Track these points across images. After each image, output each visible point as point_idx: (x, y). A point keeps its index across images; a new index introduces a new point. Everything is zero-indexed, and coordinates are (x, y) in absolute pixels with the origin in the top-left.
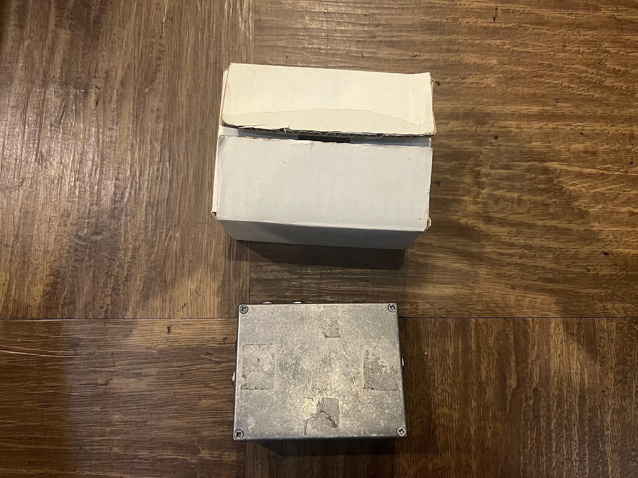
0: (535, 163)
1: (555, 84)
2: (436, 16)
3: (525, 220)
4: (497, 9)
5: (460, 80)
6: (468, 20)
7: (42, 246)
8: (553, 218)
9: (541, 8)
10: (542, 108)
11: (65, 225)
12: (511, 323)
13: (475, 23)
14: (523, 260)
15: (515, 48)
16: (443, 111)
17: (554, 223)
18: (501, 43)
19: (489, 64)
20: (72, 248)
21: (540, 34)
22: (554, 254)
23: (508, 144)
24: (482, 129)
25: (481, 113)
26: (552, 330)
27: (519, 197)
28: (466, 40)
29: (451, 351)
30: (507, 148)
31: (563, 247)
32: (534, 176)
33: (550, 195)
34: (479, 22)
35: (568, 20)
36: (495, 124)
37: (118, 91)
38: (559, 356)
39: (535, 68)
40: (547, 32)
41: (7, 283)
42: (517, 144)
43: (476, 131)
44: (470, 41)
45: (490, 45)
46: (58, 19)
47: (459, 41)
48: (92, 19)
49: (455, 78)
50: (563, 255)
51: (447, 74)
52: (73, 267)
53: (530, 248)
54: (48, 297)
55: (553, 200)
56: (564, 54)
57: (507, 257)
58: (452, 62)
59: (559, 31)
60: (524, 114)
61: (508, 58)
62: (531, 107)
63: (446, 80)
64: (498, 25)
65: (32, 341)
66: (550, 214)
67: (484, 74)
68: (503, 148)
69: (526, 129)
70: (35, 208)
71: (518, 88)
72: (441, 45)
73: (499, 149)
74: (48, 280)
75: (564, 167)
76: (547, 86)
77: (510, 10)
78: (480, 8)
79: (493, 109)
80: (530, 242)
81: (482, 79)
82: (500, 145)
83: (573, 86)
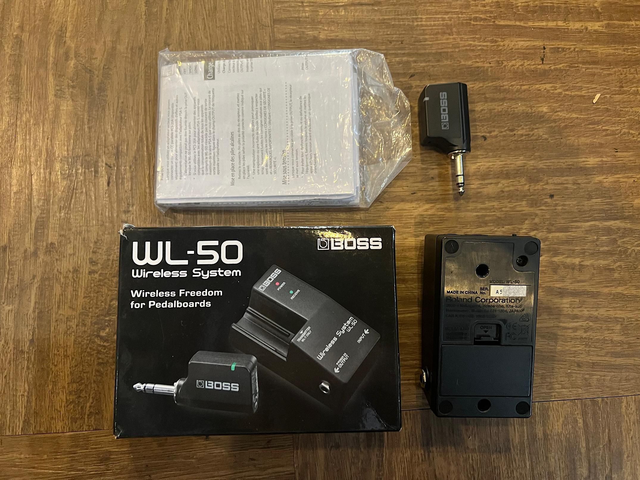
0: (597, 223)
1: (613, 131)
2: (478, 60)
3: (589, 289)
4: (544, 48)
5: (508, 132)
6: (514, 62)
7: (61, 350)
8: (619, 285)
9: (593, 44)
10: (600, 159)
11: (84, 325)
12: (579, 406)
13: (522, 65)
14: (588, 334)
15: (567, 93)
16: (492, 169)
17: (620, 289)
18: (552, 87)
19: (539, 111)
20: (94, 350)
21: (594, 75)
22: (622, 325)
23: (565, 203)
24: (536, 188)
25: (534, 169)
26: (623, 410)
27: (580, 262)
28: (512, 86)
29: (517, 440)
30: (564, 208)
31: (632, 316)
32: (596, 238)
33: (614, 258)
34: (526, 64)
35: (624, 56)
36: (550, 181)
37: (130, 167)
38: (632, 438)
39: (591, 114)
40: (601, 71)
41: (26, 394)
42: (575, 203)
43: (529, 190)
44: (517, 87)
45: (540, 90)
46: (58, 88)
47: (505, 87)
48: (96, 86)
49: (503, 130)
50: (632, 325)
51: (494, 127)
52: (98, 371)
53: (596, 319)
54: (72, 407)
55: (618, 264)
56: (621, 96)
57: (570, 331)
58: (498, 112)
59: (614, 70)
60: (581, 167)
61: (559, 104)
62: (588, 160)
63: (493, 134)
64: (547, 67)
65: (58, 457)
66: (615, 280)
67: (535, 124)
68: (560, 208)
69: (583, 185)
70: (50, 308)
71: (573, 138)
72: (484, 94)
73: (556, 209)
74: (70, 387)
75: (629, 226)
76: (604, 133)
77: (559, 48)
78: (527, 48)
79: (547, 164)
80: (596, 313)
81: (533, 129)
82: (556, 205)
83: (633, 132)
